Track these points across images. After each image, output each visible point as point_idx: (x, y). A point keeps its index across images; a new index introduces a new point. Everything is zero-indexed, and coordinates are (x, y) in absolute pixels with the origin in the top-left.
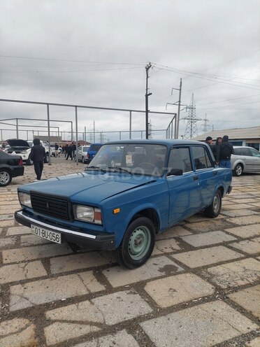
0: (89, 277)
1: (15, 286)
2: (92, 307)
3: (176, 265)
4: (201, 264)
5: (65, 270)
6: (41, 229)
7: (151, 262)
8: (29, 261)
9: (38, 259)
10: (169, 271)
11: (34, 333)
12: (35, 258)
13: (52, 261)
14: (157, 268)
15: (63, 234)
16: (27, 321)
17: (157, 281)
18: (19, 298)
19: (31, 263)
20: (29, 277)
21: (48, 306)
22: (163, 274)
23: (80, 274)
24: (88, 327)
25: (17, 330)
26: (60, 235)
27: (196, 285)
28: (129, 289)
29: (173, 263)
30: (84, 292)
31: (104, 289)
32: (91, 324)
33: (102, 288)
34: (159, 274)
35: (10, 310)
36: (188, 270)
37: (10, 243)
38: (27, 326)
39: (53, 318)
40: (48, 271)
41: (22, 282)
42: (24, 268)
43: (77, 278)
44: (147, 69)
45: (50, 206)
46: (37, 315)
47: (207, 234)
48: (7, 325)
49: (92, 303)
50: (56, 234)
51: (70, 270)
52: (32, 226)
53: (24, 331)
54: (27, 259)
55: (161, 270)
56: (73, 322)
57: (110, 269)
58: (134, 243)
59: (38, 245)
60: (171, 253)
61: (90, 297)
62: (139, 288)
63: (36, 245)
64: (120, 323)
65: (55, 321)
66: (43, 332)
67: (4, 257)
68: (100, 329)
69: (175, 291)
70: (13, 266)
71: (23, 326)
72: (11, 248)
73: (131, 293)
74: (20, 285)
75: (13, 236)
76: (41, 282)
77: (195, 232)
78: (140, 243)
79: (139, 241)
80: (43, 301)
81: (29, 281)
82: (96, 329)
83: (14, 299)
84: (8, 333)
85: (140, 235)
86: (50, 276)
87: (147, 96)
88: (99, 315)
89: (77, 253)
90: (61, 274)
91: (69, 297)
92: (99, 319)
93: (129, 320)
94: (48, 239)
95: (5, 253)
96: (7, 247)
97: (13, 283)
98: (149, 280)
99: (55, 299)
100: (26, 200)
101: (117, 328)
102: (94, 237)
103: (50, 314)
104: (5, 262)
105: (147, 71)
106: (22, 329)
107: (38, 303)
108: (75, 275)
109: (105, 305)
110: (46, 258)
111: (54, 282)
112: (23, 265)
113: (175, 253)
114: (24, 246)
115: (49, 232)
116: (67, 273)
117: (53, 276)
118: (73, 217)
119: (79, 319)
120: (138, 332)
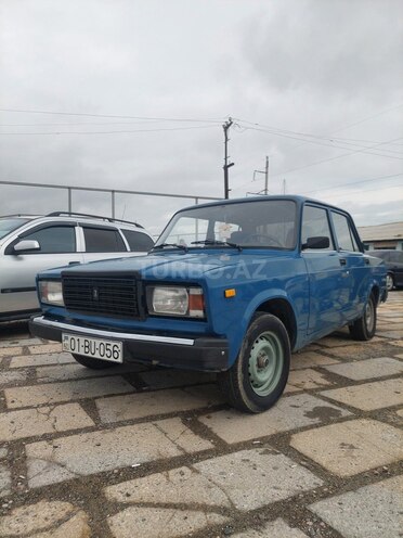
0: (175, 427)
1: (34, 445)
2: (197, 477)
3: (335, 407)
4: (379, 405)
5: (128, 417)
6: (82, 339)
7: (284, 403)
8: (56, 404)
9: (72, 401)
10: (326, 416)
11: (87, 528)
12: (67, 399)
13: (100, 404)
14: (301, 412)
15: (126, 343)
16: (68, 506)
17: (310, 432)
18: (45, 464)
19: (60, 406)
20: (60, 429)
21: (107, 478)
22: (317, 420)
23: (158, 422)
24: (200, 515)
25: (48, 523)
26: (120, 345)
27: (388, 437)
28: (260, 445)
29: (327, 404)
30: (174, 452)
31: (212, 446)
32: (205, 508)
33: (207, 445)
34: (308, 421)
35: (31, 486)
36: (359, 414)
37: (18, 378)
38: (70, 515)
39: (121, 498)
40: (96, 418)
41: (47, 438)
42: (48, 414)
43: (153, 429)
44: (226, 128)
45: (99, 294)
46: (88, 493)
47: (367, 362)
48: (27, 514)
49: (197, 472)
50: (113, 344)
51: (136, 416)
52: (63, 336)
53: (64, 526)
54: (51, 401)
55: (308, 415)
56: (167, 506)
57: (212, 415)
58: (256, 363)
59: (70, 380)
60: (317, 390)
61: (187, 459)
62: (279, 443)
63: (65, 381)
64: (265, 507)
65: (128, 505)
66: (106, 526)
67: (9, 399)
68: (228, 519)
69: (352, 447)
70: (27, 412)
71: (62, 515)
72: (19, 386)
73: (266, 452)
74: (45, 443)
75: (22, 369)
76: (84, 436)
77: (344, 360)
78: (267, 363)
79: (264, 360)
80: (96, 469)
81: (59, 434)
82: (217, 519)
83: (35, 467)
84: (30, 529)
85: (265, 349)
86: (99, 426)
87: (226, 168)
88: (217, 491)
89: (142, 391)
90: (121, 424)
91: (146, 460)
92: (217, 499)
93: (283, 501)
94: (97, 356)
95: (10, 394)
96: (11, 385)
97: (29, 440)
98: (295, 431)
99: (119, 464)
100: (53, 293)
101: (262, 516)
102: (190, 342)
103: (114, 492)
104: (10, 405)
105: (226, 131)
106: (61, 522)
107: (86, 473)
108: (149, 424)
109: (222, 473)
110: (87, 400)
111: (109, 436)
112: (46, 409)
113: (323, 389)
114: (44, 383)
115: (98, 342)
116: (133, 422)
117: (105, 427)
118: (146, 311)
119: (176, 500)
120: (310, 523)
